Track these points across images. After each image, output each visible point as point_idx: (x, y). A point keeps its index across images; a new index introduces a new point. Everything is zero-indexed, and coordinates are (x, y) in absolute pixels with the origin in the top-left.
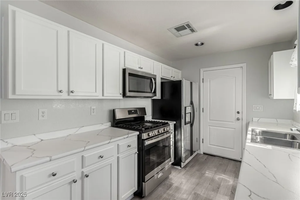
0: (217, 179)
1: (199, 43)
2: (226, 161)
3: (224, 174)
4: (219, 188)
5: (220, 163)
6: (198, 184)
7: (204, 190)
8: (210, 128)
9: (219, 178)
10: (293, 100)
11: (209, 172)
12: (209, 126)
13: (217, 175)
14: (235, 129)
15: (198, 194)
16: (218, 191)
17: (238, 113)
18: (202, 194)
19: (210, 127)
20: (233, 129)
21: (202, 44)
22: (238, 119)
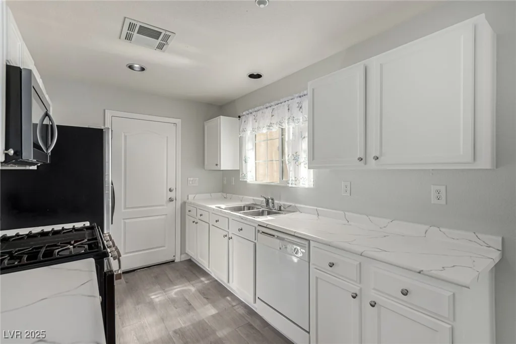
0: (174, 296)
1: (135, 65)
2: (156, 269)
3: (176, 286)
4: (190, 304)
5: (152, 275)
6: (163, 320)
7: (179, 319)
8: (125, 223)
9: (176, 294)
10: (239, 171)
11: (155, 295)
12: (124, 219)
13: (170, 292)
14: (166, 215)
15: (179, 329)
16: (193, 307)
17: (170, 190)
18: (183, 326)
19: (127, 221)
20: (164, 217)
21: (143, 69)
22: (171, 200)
